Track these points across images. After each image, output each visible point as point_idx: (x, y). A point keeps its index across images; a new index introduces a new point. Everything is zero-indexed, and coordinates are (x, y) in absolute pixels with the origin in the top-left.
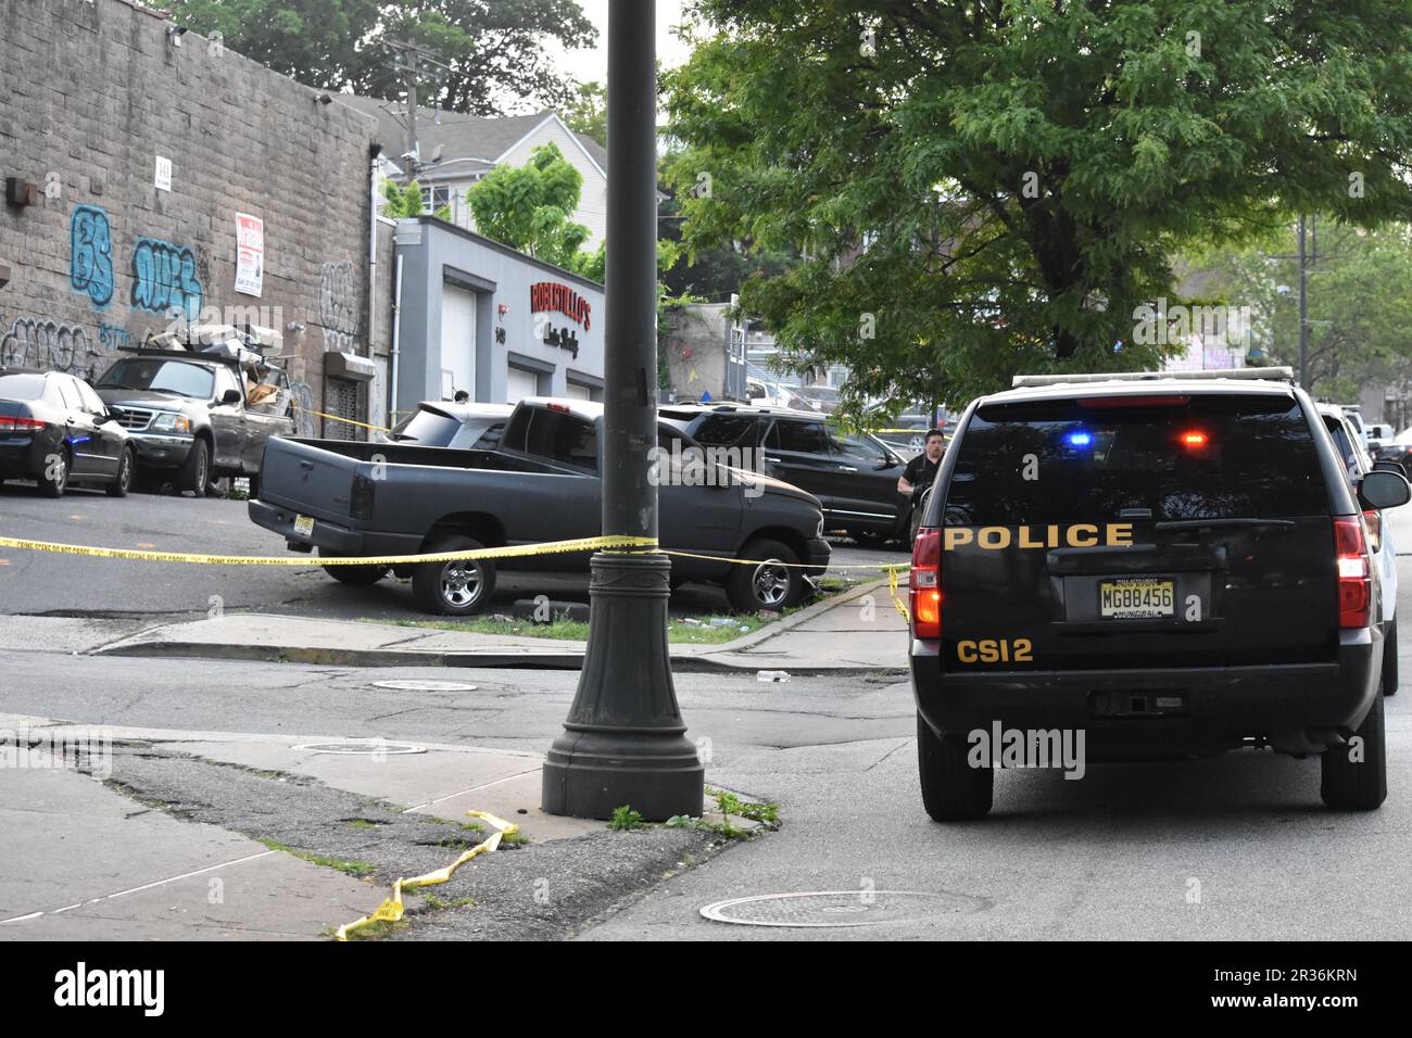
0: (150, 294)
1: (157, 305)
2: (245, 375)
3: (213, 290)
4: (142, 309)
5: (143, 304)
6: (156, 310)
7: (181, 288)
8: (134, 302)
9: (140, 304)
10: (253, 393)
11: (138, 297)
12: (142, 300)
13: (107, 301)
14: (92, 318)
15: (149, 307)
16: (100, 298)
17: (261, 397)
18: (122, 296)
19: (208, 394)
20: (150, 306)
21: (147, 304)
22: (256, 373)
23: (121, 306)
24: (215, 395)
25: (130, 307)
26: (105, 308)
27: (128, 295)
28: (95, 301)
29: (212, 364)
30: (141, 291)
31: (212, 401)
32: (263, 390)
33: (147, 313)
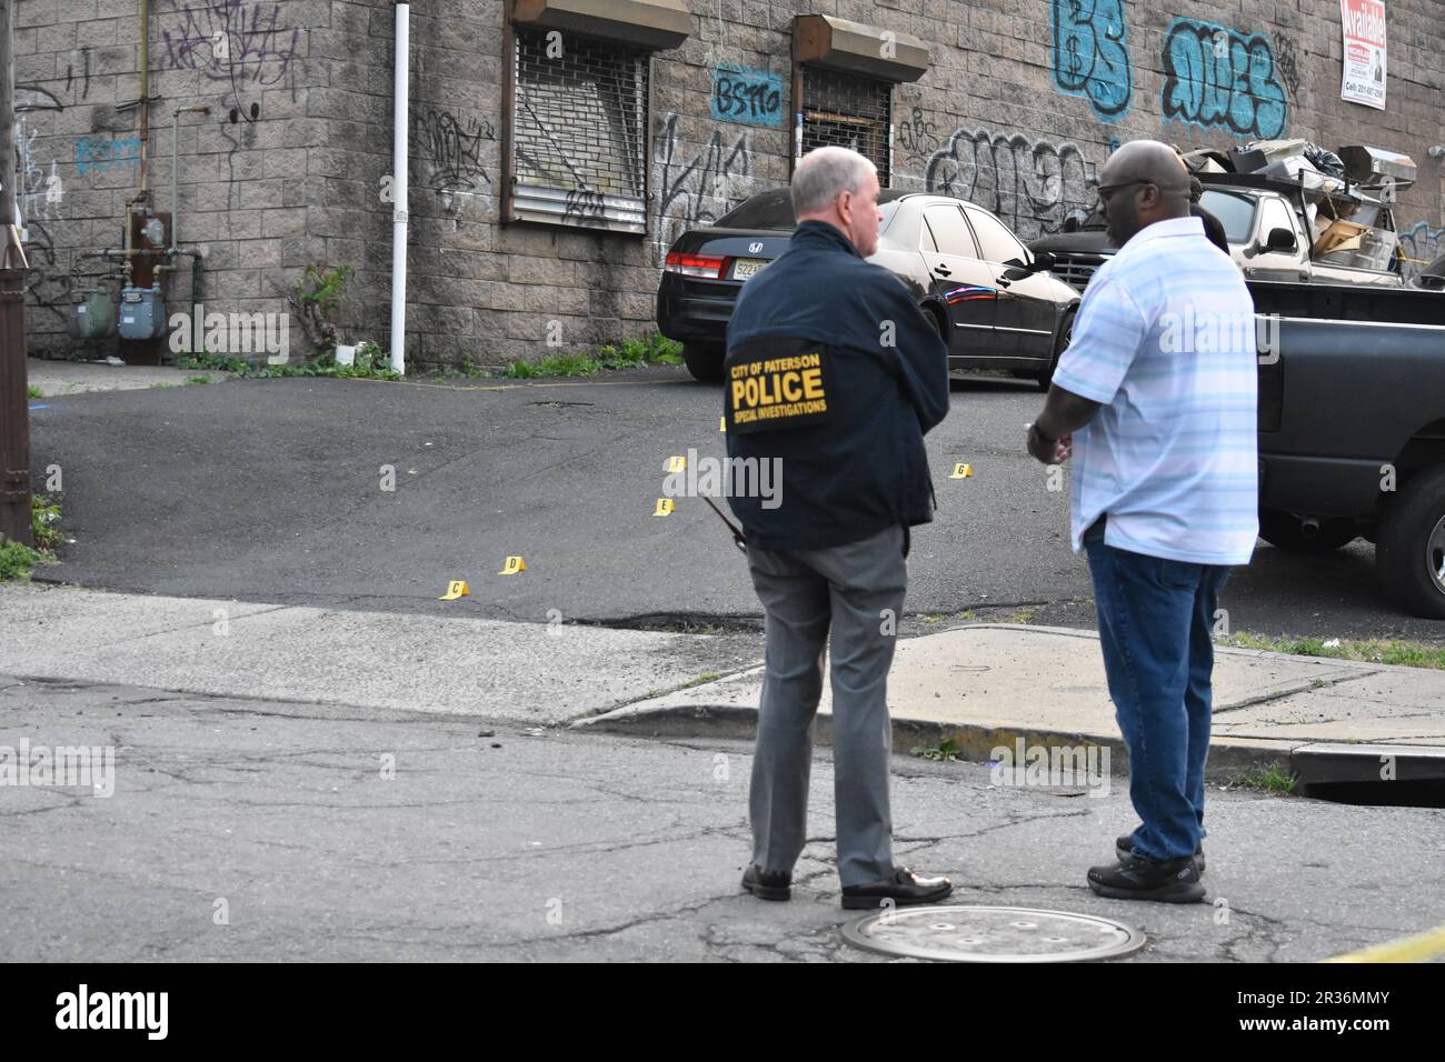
0: (1197, 101)
1: (1209, 115)
2: (1312, 210)
3: (1304, 95)
4: (1184, 121)
5: (1185, 114)
6: (1207, 123)
7: (1249, 92)
8: (1169, 110)
9: (1179, 114)
10: (1327, 236)
11: (1175, 103)
12: (1182, 108)
13: (1121, 107)
14: (1094, 131)
15: (1195, 118)
16: (1108, 103)
17: (1341, 241)
18: (1147, 100)
19: (1242, 236)
20: (1198, 117)
21: (1191, 113)
22: (1333, 207)
23: (1146, 115)
24: (1254, 236)
25: (1162, 119)
26: (1118, 118)
27: (1158, 100)
28: (1098, 107)
29: (1254, 192)
30: (1181, 94)
31: (1249, 246)
32: (1342, 231)
33: (1192, 127)
